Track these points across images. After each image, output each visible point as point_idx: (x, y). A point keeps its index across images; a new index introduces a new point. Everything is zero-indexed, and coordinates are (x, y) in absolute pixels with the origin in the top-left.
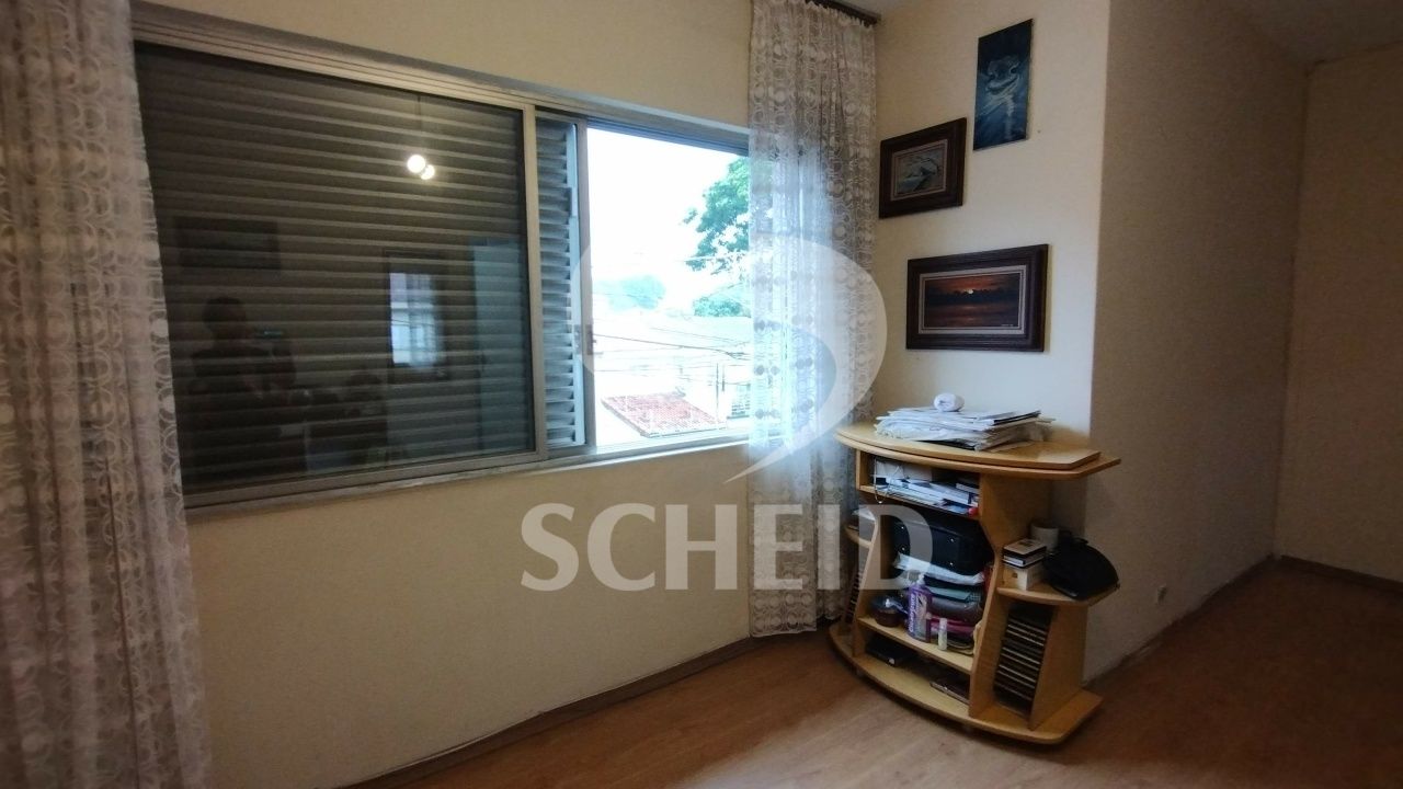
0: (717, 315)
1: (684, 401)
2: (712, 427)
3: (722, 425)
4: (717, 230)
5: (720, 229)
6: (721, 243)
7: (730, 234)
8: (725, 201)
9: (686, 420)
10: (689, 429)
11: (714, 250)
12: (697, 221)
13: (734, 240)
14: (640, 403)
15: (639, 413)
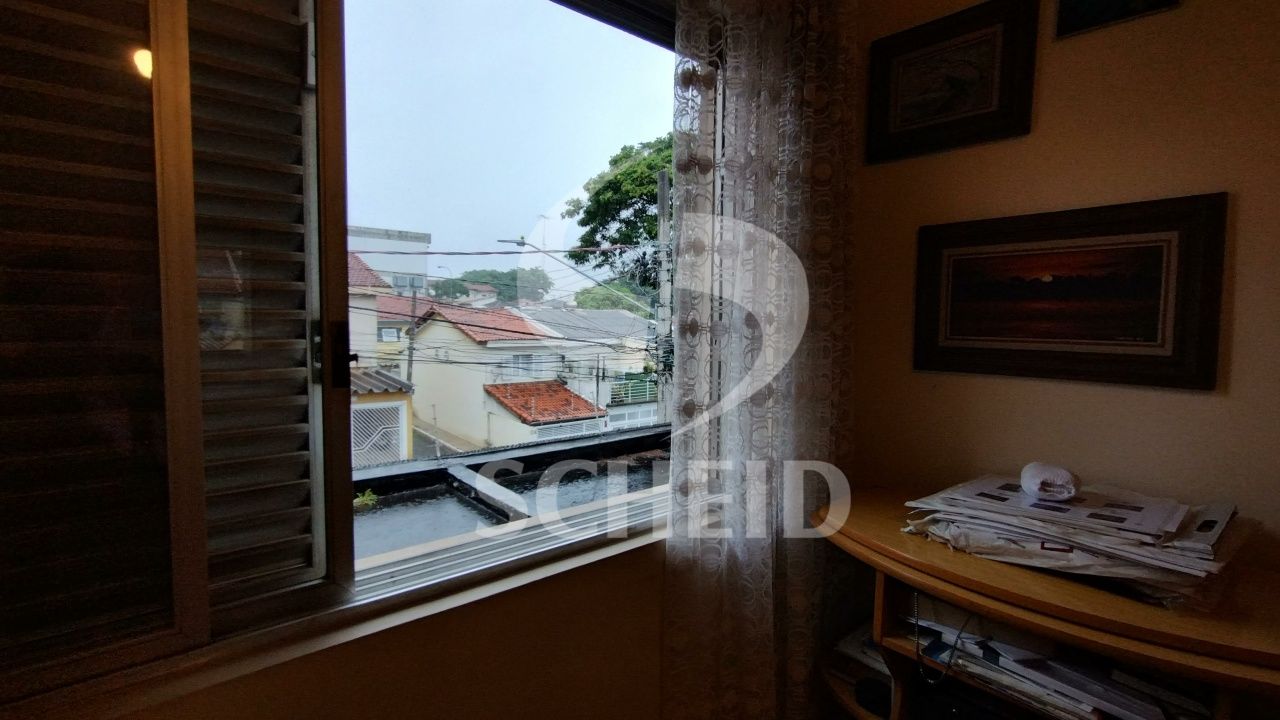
0: (598, 308)
1: (566, 390)
2: (590, 414)
3: (602, 413)
4: (601, 225)
5: (604, 224)
6: (604, 237)
7: (613, 228)
8: (609, 194)
9: (567, 408)
10: (570, 417)
11: (598, 244)
12: (582, 215)
13: (617, 236)
14: (522, 391)
15: (521, 401)
